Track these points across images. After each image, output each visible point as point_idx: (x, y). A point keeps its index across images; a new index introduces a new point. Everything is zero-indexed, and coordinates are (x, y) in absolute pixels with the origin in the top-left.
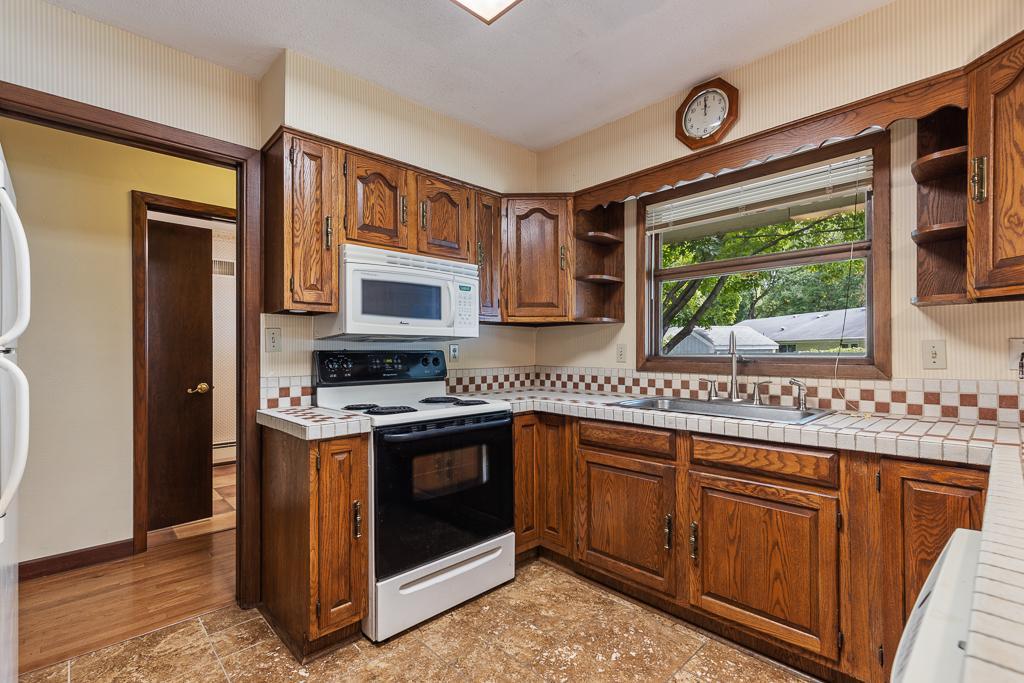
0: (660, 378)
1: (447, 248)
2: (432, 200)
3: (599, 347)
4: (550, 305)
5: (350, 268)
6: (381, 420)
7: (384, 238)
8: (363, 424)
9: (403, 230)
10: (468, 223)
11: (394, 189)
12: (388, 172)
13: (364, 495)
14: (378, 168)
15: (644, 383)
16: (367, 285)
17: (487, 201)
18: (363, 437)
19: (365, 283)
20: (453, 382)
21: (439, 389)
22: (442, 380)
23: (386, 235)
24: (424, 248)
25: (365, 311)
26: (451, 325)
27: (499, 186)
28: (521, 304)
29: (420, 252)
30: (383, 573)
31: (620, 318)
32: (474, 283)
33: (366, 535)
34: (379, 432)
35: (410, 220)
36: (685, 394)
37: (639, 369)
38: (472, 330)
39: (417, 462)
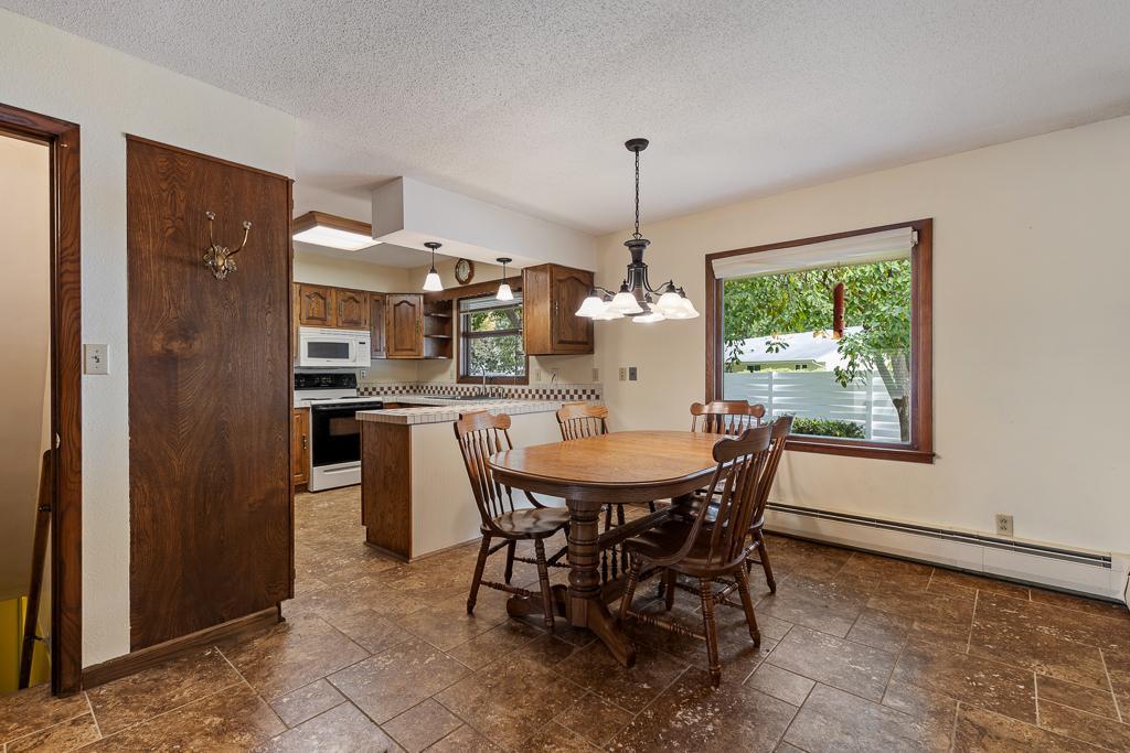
0: (465, 386)
1: (353, 324)
2: (345, 301)
3: (444, 371)
4: (411, 350)
5: (302, 337)
6: (314, 402)
7: (319, 322)
8: (308, 404)
9: (329, 318)
10: (365, 311)
11: (324, 299)
12: (321, 292)
13: (307, 433)
14: (316, 290)
15: (460, 390)
16: (311, 345)
17: (376, 297)
18: (307, 409)
19: (309, 344)
20: (362, 390)
21: (353, 392)
22: (354, 388)
23: (322, 322)
24: (340, 324)
25: (310, 356)
26: (355, 361)
27: (383, 289)
28: (396, 350)
29: (338, 327)
30: (315, 465)
31: (451, 357)
32: (368, 341)
33: (308, 448)
34: (314, 407)
35: (333, 312)
36: (468, 394)
37: (458, 382)
38: (367, 363)
39: (332, 421)
